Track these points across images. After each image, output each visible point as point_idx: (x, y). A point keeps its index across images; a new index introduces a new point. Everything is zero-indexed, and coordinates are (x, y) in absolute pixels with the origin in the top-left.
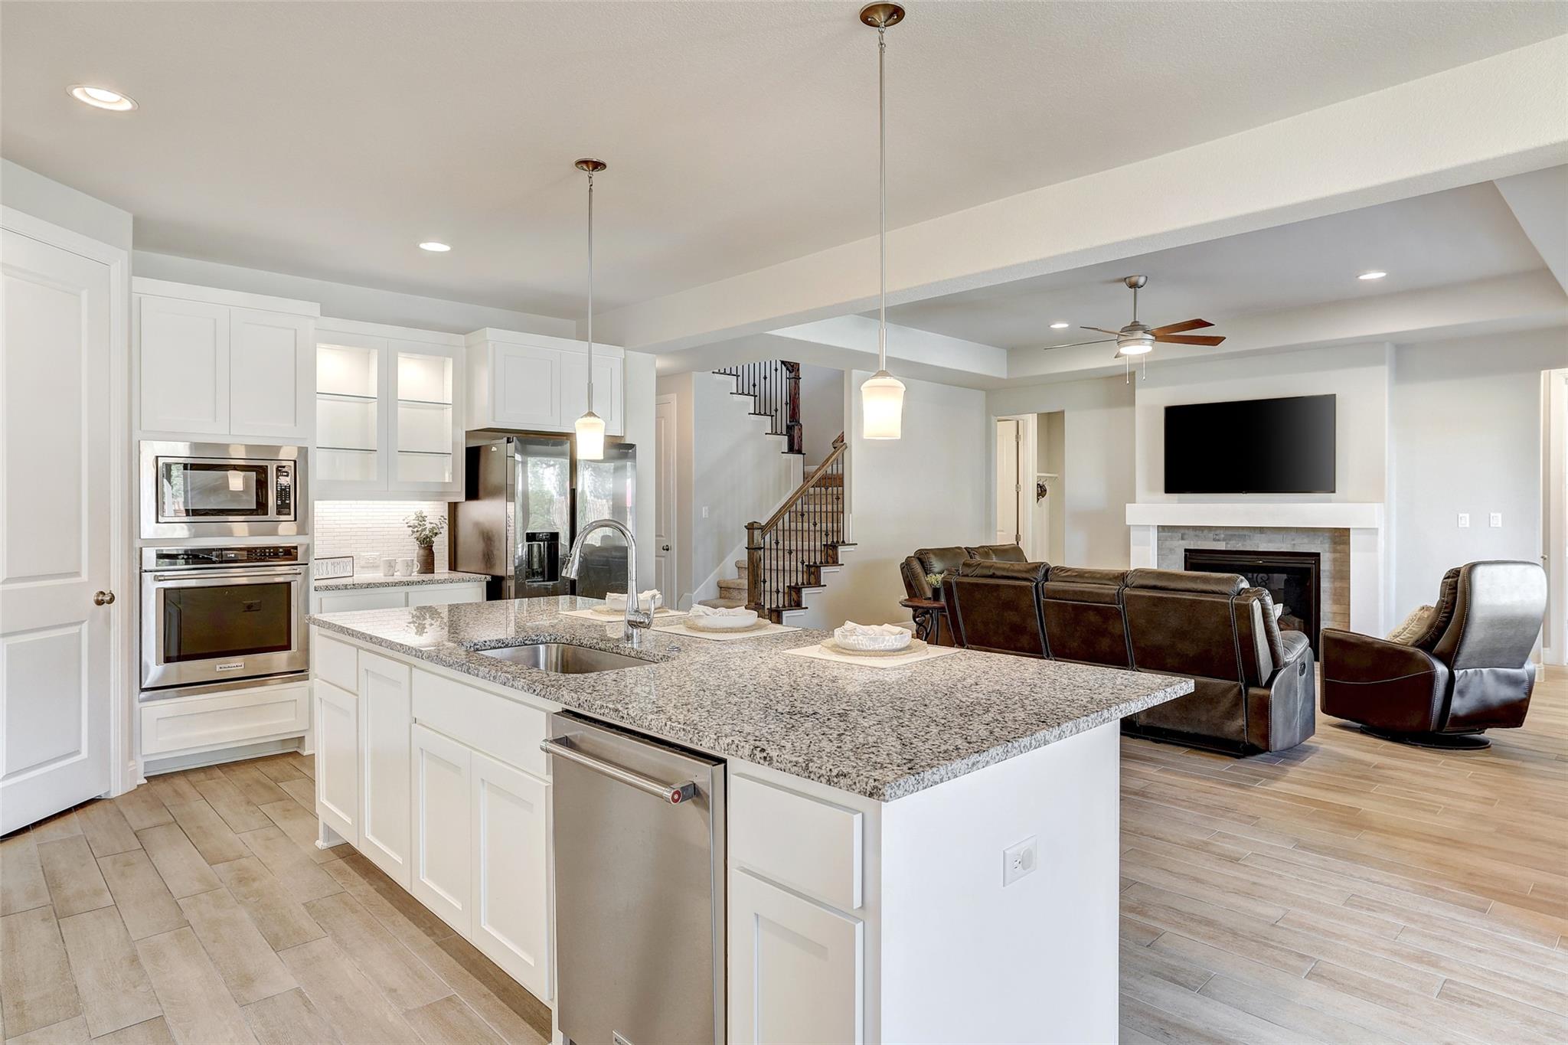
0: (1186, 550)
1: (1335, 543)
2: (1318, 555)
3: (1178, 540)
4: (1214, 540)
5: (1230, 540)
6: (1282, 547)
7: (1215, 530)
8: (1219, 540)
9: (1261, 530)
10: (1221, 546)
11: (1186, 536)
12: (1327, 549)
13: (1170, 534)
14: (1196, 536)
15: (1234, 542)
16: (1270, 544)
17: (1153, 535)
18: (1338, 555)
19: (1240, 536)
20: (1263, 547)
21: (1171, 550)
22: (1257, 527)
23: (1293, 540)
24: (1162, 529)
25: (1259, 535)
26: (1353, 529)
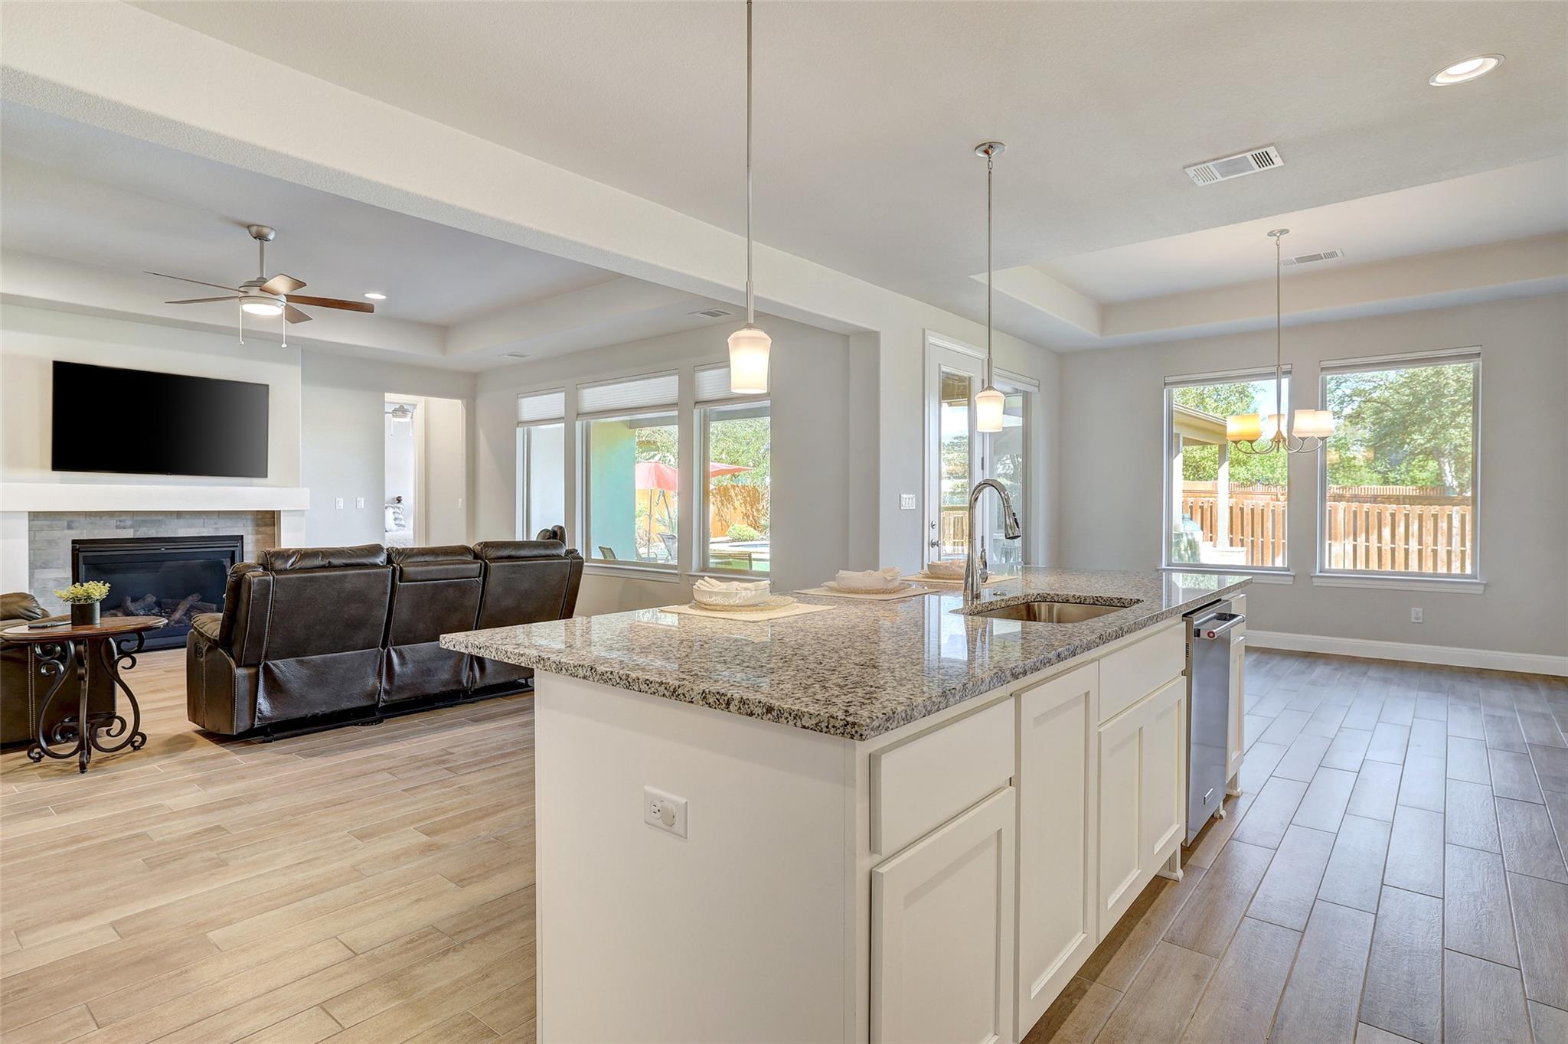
0: (74, 542)
1: (257, 525)
2: (242, 537)
3: (63, 529)
4: (117, 527)
5: (140, 527)
6: (203, 533)
7: (120, 516)
8: (124, 528)
9: (179, 514)
10: (129, 534)
11: (75, 525)
12: (250, 531)
13: (48, 523)
14: (92, 523)
15: (144, 529)
16: (189, 529)
17: (24, 523)
18: (260, 536)
19: (152, 522)
20: (182, 533)
21: (51, 543)
22: (175, 511)
23: (216, 524)
24: (34, 516)
25: (176, 521)
26: (284, 511)
